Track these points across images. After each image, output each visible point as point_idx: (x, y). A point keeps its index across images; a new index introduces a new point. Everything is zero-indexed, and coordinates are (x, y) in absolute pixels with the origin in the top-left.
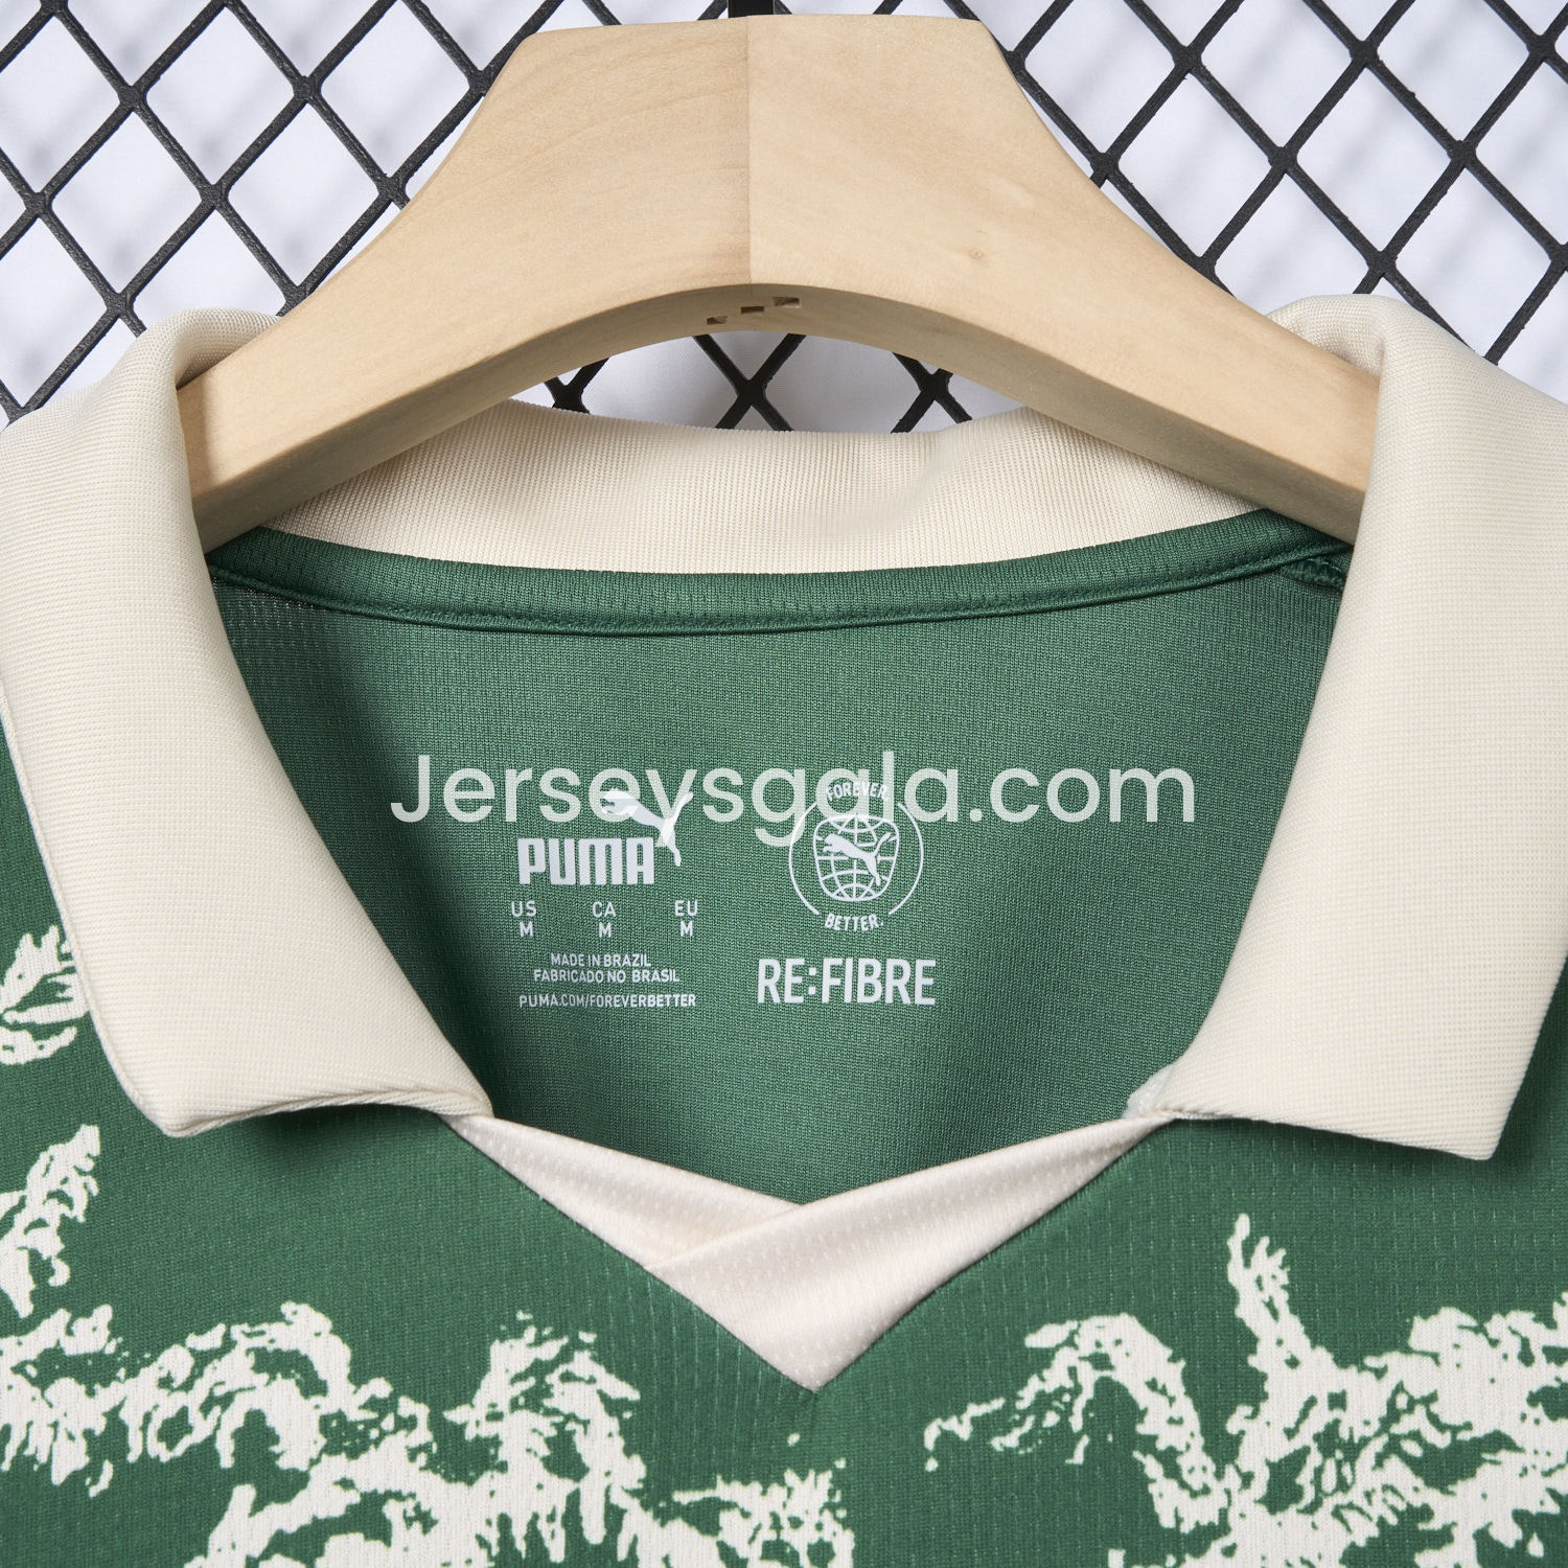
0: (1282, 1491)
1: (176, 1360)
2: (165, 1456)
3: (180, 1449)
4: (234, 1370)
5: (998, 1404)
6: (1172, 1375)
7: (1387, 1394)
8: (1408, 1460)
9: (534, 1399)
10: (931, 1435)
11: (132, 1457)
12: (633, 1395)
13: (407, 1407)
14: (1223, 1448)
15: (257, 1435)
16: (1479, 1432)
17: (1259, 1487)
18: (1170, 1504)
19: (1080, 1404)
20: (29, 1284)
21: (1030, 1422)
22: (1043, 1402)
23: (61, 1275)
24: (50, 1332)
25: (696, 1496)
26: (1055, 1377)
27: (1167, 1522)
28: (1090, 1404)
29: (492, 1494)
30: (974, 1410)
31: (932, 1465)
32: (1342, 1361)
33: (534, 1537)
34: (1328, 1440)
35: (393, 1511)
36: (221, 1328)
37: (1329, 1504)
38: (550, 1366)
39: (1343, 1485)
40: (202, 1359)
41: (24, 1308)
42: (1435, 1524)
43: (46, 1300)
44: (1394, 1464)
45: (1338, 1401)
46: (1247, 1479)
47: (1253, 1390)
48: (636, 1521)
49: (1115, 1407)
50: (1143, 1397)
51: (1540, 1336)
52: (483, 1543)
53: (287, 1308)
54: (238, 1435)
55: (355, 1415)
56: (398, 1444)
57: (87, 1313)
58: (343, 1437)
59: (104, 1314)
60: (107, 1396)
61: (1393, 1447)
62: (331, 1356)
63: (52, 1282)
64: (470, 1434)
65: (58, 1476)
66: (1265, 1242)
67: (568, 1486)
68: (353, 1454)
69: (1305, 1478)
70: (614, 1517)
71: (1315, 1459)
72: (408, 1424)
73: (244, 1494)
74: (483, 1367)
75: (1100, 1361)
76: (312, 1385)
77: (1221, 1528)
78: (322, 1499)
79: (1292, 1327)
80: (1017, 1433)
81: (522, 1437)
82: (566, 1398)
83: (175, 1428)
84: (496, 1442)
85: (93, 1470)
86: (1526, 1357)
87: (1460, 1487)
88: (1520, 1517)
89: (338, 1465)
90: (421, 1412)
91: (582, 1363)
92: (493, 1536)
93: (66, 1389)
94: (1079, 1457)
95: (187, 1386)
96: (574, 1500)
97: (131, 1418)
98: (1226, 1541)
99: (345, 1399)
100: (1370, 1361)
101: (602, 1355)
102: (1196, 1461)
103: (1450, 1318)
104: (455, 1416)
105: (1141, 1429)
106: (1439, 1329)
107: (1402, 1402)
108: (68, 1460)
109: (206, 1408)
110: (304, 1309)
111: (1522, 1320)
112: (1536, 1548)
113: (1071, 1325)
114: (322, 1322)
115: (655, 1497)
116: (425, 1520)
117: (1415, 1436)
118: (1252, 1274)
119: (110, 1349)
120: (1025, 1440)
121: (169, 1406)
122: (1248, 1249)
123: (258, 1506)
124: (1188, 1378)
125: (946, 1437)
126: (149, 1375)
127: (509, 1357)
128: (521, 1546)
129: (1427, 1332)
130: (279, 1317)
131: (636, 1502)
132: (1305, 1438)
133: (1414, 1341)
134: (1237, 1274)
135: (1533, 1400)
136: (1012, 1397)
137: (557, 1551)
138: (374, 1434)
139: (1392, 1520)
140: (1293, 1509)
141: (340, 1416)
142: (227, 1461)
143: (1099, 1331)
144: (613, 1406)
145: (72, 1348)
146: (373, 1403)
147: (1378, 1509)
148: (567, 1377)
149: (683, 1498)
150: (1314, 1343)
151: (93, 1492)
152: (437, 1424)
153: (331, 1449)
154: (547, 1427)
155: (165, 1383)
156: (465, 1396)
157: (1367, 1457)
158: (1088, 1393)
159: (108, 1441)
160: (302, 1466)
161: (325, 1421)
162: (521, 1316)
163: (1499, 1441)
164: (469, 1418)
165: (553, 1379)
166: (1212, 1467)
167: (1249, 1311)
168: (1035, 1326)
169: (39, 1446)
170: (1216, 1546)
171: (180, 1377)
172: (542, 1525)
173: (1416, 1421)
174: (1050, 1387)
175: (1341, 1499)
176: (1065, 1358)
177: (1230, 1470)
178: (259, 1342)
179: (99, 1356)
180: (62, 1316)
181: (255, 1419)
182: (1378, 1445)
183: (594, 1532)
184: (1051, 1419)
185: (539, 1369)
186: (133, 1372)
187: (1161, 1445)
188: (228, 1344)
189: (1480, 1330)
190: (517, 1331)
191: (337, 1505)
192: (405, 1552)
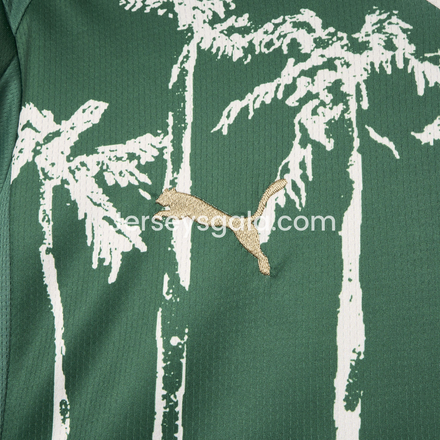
1: (269, 26)
2: (267, 52)
3: (271, 50)
4: (287, 28)
9: (380, 30)
11: (257, 53)
12: (410, 27)
13: (340, 34)
15: (294, 45)
20: (223, 10)
23: (233, 6)
24: (231, 21)
25: (432, 55)
29: (368, 56)
33: (381, 66)
35: (337, 63)
36: (282, 17)
38: (384, 21)
40: (277, 26)
41: (222, 16)
43: (229, 13)
48: (414, 62)
52: (366, 70)
53: (302, 10)
54: (288, 45)
55: (324, 37)
56: (338, 44)
57: (241, 16)
58: (320, 43)
59: (246, 16)
60: (248, 37)
62: (316, 22)
63: (230, 8)
64: (360, 40)
65: (235, 59)
67: (391, 53)
68: (324, 48)
70: (406, 61)
72: (341, 39)
73: (291, 61)
74: (364, 22)
76: (310, 30)
78: (315, 60)
81: (376, 41)
82: (389, 29)
83: (269, 44)
84: (368, 42)
85: (246, 57)
89: (320, 51)
90: (345, 35)
91: (394, 19)
92: (369, 68)
93: (236, 37)
95: (273, 33)
96: (393, 57)
97: (256, 42)
99: (321, 33)
101: (400, 17)
104: (355, 36)
108: (238, 55)
109: (278, 39)
110: (307, 10)
114: (313, 13)
115: (419, 55)
116: (348, 65)
119: (249, 25)
121: (267, 39)
123: (295, 64)
126: (261, 31)
127: (371, 19)
128: (378, 70)
130: (300, 13)
131: (413, 57)
137: (389, 71)
138: (330, 42)
141: (320, 38)
142: (285, 52)
144: (404, 31)
145: (237, 25)
146: (329, 34)
148: (390, 23)
149: (428, 55)
151: (245, 63)
152: (349, 38)
153: (317, 47)
154: (383, 37)
155: (266, 33)
156: (359, 30)
159: (250, 49)
160: (309, 52)
161: (315, 40)
162: (374, 7)
164: (360, 36)
165: (385, 24)
169: (229, 52)
171: (270, 30)
172: (384, 64)
178: (294, 20)
179: (245, 27)
180: (234, 17)
181: (294, 40)
183: (400, 65)
185: (381, 22)
186: (256, 30)
188: (284, 21)
190: (373, 12)
191: (320, 62)
192: (342, 73)
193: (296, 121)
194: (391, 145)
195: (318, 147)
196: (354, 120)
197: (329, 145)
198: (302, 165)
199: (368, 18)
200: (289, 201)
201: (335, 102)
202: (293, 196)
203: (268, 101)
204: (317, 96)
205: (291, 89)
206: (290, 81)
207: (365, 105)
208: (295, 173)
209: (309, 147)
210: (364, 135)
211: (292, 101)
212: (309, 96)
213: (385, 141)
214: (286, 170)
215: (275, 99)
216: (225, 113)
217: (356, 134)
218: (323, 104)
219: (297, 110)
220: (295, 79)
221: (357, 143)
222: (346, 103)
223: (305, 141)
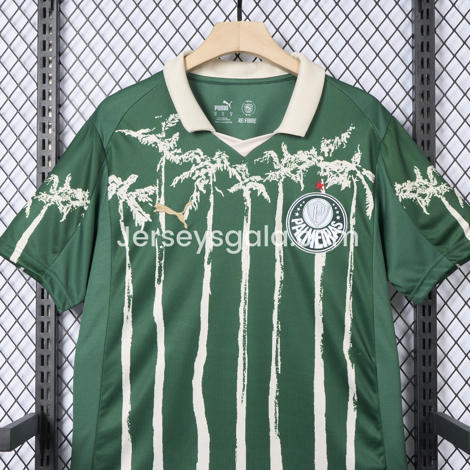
0: (285, 166)
1: (187, 153)
2: (187, 162)
3: (188, 161)
4: (193, 154)
5: (261, 158)
6: (276, 156)
7: (295, 158)
8: (296, 163)
9: (220, 157)
10: (255, 161)
11: (184, 162)
12: (229, 157)
13: (208, 158)
14: (280, 162)
15: (195, 160)
16: (303, 161)
17: (284, 165)
18: (276, 167)
19: (268, 158)
20: (173, 147)
21: (264, 160)
22: (265, 158)
23: (176, 146)
24: (176, 151)
25: (234, 166)
26: (266, 156)
27: (275, 168)
28: (269, 158)
29: (216, 165)
30: (259, 159)
31: (255, 163)
32: (291, 155)
33: (220, 169)
34: (290, 162)
35: (207, 167)
36: (191, 151)
37: (289, 167)
38: (221, 154)
39: (291, 165)
40: (190, 153)
41: (173, 149)
42: (298, 169)
43: (175, 148)
44: (295, 163)
45: (291, 158)
46: (282, 165)
47: (283, 157)
48: (229, 168)
49: (271, 158)
50: (274, 158)
51: (309, 153)
52: (215, 169)
53: (197, 149)
54: (193, 160)
55: (204, 158)
56: (208, 161)
57: (179, 149)
58: (203, 160)
59: (180, 149)
60: (181, 156)
61: (295, 162)
62: (201, 153)
63: (175, 146)
64: (214, 160)
65: (177, 163)
66: (285, 144)
67: (223, 165)
68: (204, 162)
69: (287, 165)
70: (227, 167)
71: (288, 163)
72: (208, 159)
73: (194, 165)
74: (215, 154)
75: (270, 155)
76: (200, 156)
77: (280, 169)
78: (201, 165)
79: (287, 152)
80: (262, 161)
81: (219, 161)
82: (222, 157)
83: (187, 159)
84: (216, 161)
85: (180, 163)
86: (307, 155)
87: (301, 166)
88: (306, 168)
89: (202, 163)
90: (210, 158)
91: (224, 154)
92: (216, 169)
93: (177, 156)
94: (268, 163)
95: (188, 156)
96: (223, 166)
97: (183, 158)
98: (280, 170)
99: (203, 157)
100: (294, 155)
101: (226, 153)
102: (278, 163)
103: (301, 151)
104: (213, 158)
105: (273, 160)
106: (300, 152)
107: (296, 158)
108: (178, 162)
109: (190, 158)
110: (199, 149)
111: (307, 152)
112: (307, 171)
113: (268, 151)
114: (201, 150)
115: (230, 166)
116: (210, 168)
117: (297, 161)
118: (284, 147)
119: (181, 152)
120: (263, 161)
121: (187, 157)
122: (284, 145)
123: (195, 166)
124: (278, 156)
125: (256, 161)
126: (185, 155)
127: (217, 154)
128: (219, 170)
129: (298, 152)
130: (196, 150)
131: (229, 166)
132: (288, 161)
133: (297, 153)
134: (282, 147)
135: (308, 158)
136: (262, 158)
137: (222, 170)
138: (205, 160)
139: (295, 168)
140: (286, 167)
141: (202, 158)
142: (192, 162)
143: (270, 152)
144: (227, 158)
146: (205, 157)
147: (294, 167)
148: (223, 155)
149: (233, 166)
150: (289, 153)
151: (180, 165)
152: (211, 159)
153: (202, 161)
154: (221, 160)
155: (186, 155)
156: (214, 157)
157: (293, 163)
158: (269, 157)
159: (181, 160)
160: (199, 163)
161: (201, 159)
162: (218, 150)
163: (304, 162)
164: (214, 159)
165: (221, 155)
166: (279, 164)
167: (283, 150)
168: (264, 151)
169: (175, 161)
170: (279, 170)
171: (188, 155)
172: (220, 168)
173: (297, 160)
174: (265, 157)
175: (290, 166)
176: (267, 154)
177: (281, 164)
178: (194, 152)
179: (180, 153)
180: (176, 149)
181: (195, 158)
182: (294, 162)
183: (225, 169)
184: (266, 159)
185: (220, 155)
186: (183, 154)
187: (275, 162)
188: (192, 152)
189: (303, 152)
190: (218, 151)
191: (202, 166)
192: (208, 170)
193: (195, 184)
194: (222, 193)
195: (201, 192)
196: (212, 185)
197: (204, 192)
198: (197, 198)
199: (216, 153)
200: (193, 208)
201: (206, 179)
202: (194, 206)
203: (187, 178)
204: (201, 177)
205: (194, 174)
206: (193, 172)
207: (215, 180)
208: (194, 200)
209: (199, 192)
210: (214, 189)
211: (194, 178)
212: (199, 177)
213: (220, 191)
214: (192, 199)
215: (189, 177)
216: (174, 180)
217: (212, 189)
218: (203, 179)
219: (195, 181)
220: (195, 171)
221: (212, 192)
222: (209, 179)
223: (198, 190)
